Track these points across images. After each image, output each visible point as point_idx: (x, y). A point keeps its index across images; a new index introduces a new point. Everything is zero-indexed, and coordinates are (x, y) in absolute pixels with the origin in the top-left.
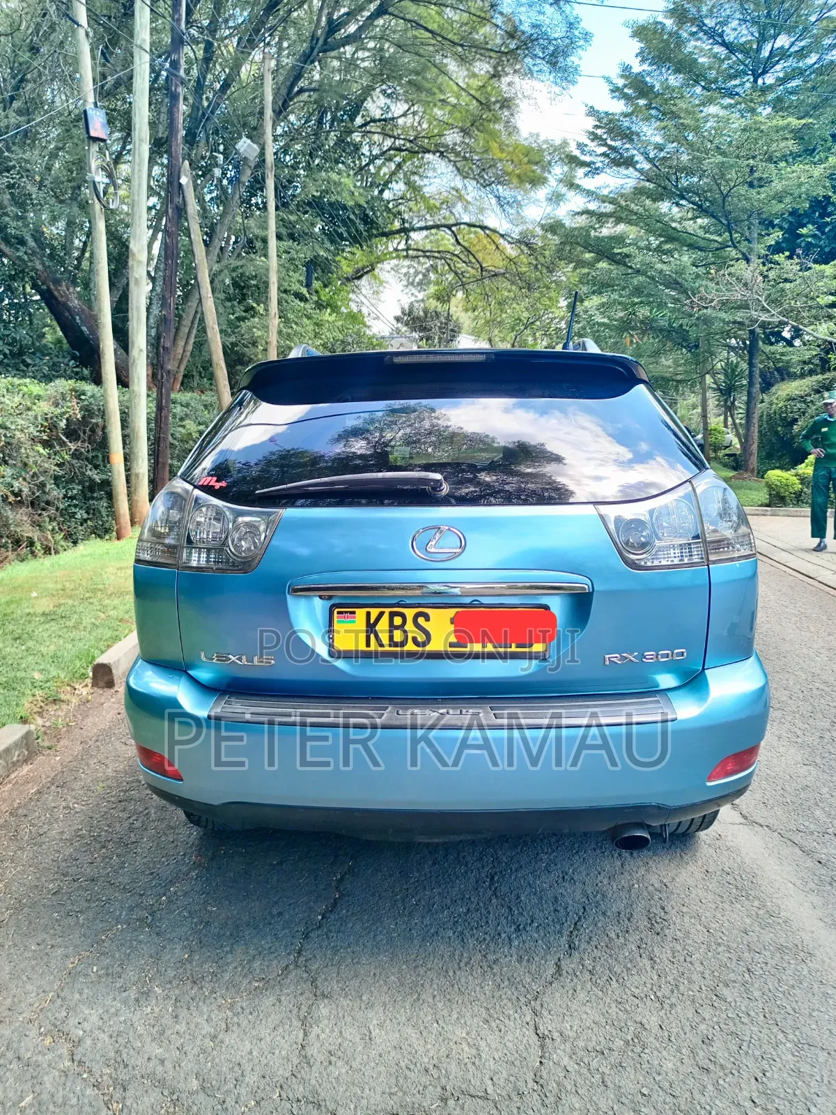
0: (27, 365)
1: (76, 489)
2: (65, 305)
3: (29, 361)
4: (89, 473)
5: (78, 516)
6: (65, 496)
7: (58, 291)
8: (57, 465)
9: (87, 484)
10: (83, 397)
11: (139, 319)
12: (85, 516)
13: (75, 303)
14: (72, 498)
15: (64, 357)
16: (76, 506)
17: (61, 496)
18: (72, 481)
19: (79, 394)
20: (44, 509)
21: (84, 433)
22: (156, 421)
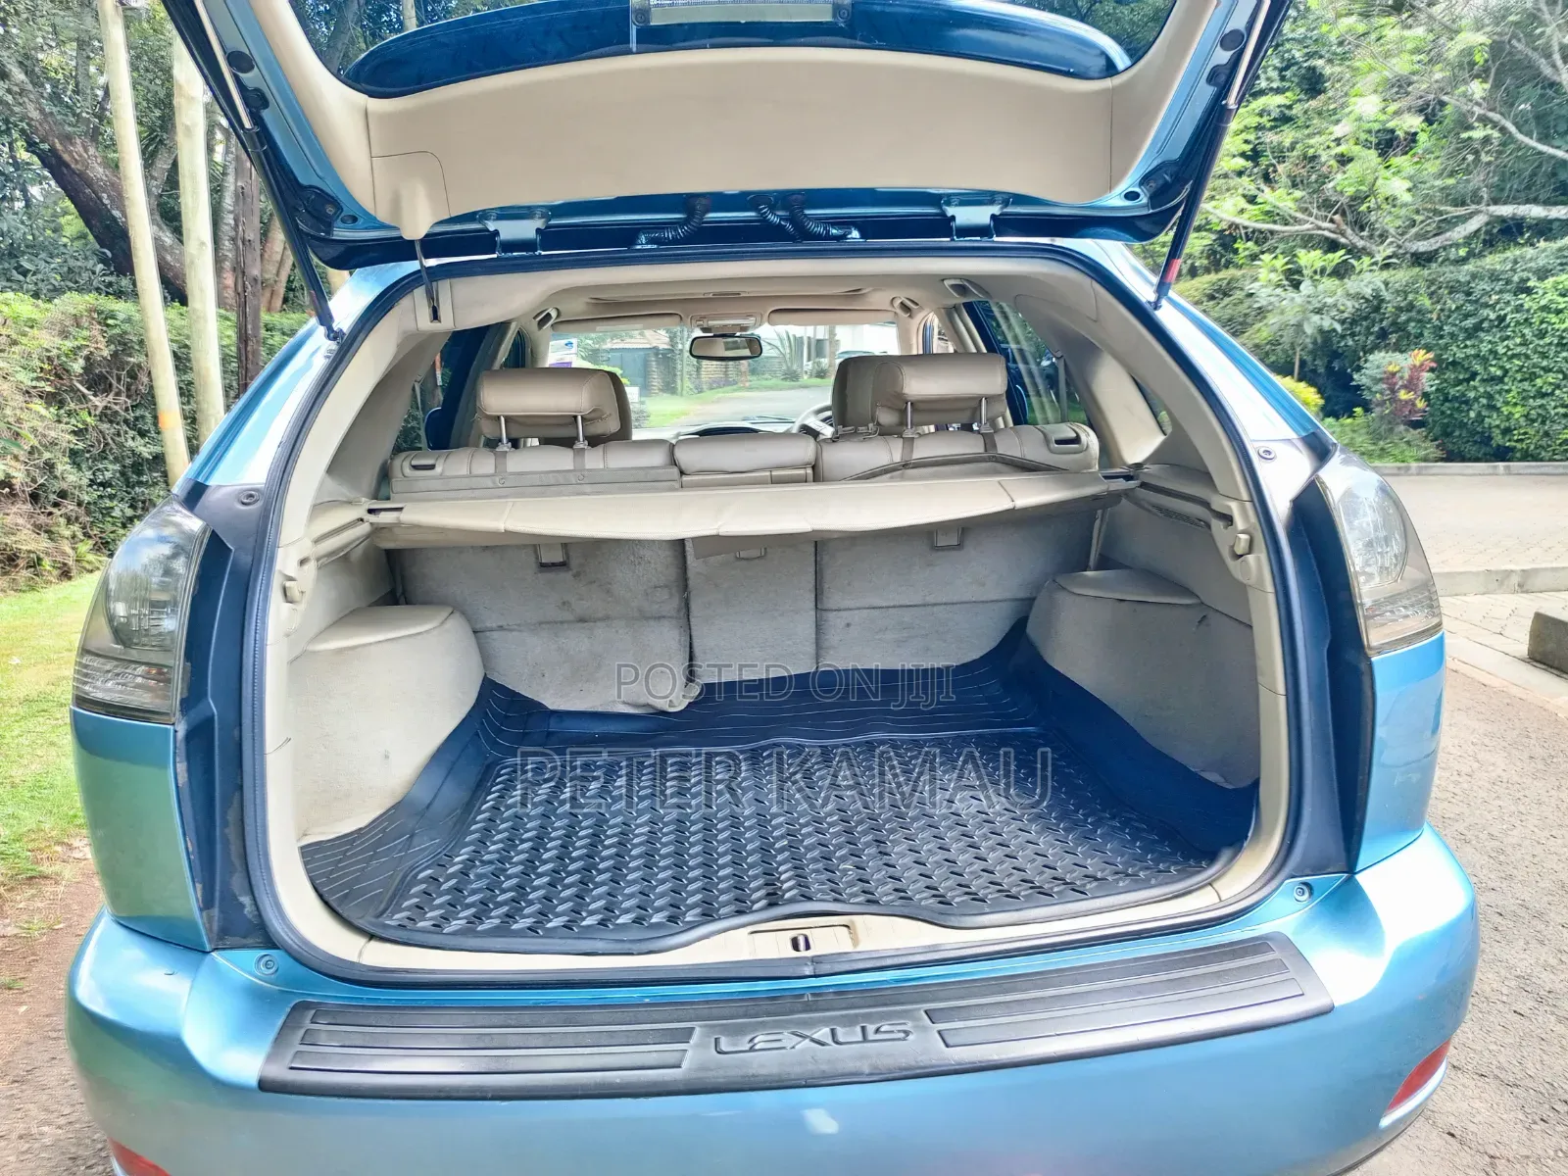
0: (25, 273)
1: (110, 470)
2: (82, 176)
3: (27, 265)
4: (131, 443)
5: (117, 513)
6: (92, 482)
7: (71, 153)
8: (74, 433)
9: (128, 462)
10: (110, 322)
11: (195, 193)
12: (129, 512)
13: (98, 172)
14: (104, 485)
15: (86, 258)
16: (111, 497)
17: (85, 482)
18: (103, 456)
19: (104, 318)
20: (56, 505)
21: (119, 380)
22: (239, 358)
